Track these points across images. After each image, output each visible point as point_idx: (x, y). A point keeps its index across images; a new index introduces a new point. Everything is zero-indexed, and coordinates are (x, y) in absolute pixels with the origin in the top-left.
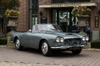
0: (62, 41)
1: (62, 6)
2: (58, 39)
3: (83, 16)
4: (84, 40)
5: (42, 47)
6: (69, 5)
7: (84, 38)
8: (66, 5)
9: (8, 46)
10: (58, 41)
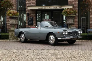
0: (66, 33)
1: (47, 8)
2: (64, 32)
3: (72, 16)
4: (79, 33)
5: (49, 39)
6: (53, 7)
7: (80, 31)
8: (50, 7)
9: (10, 40)
10: (64, 33)
